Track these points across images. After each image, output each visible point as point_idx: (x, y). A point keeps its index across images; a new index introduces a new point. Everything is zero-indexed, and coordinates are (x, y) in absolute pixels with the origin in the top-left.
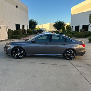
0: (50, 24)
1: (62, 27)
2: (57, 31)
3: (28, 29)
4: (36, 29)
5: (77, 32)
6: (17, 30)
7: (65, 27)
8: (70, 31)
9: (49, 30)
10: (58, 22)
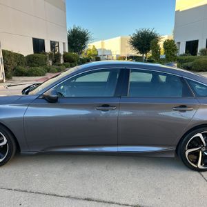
1: (151, 44)
2: (139, 55)
3: (67, 51)
4: (89, 52)
5: (191, 57)
6: (36, 55)
7: (161, 44)
8: (174, 55)
9: (119, 53)
10: (142, 33)
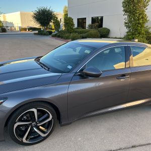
0: (21, 14)
